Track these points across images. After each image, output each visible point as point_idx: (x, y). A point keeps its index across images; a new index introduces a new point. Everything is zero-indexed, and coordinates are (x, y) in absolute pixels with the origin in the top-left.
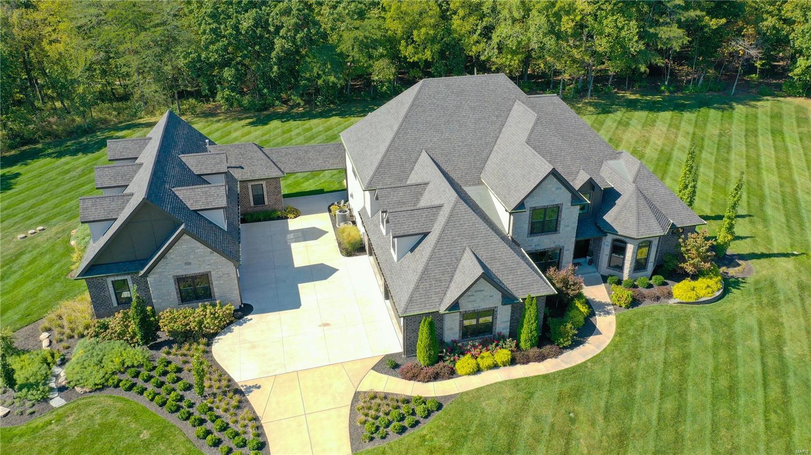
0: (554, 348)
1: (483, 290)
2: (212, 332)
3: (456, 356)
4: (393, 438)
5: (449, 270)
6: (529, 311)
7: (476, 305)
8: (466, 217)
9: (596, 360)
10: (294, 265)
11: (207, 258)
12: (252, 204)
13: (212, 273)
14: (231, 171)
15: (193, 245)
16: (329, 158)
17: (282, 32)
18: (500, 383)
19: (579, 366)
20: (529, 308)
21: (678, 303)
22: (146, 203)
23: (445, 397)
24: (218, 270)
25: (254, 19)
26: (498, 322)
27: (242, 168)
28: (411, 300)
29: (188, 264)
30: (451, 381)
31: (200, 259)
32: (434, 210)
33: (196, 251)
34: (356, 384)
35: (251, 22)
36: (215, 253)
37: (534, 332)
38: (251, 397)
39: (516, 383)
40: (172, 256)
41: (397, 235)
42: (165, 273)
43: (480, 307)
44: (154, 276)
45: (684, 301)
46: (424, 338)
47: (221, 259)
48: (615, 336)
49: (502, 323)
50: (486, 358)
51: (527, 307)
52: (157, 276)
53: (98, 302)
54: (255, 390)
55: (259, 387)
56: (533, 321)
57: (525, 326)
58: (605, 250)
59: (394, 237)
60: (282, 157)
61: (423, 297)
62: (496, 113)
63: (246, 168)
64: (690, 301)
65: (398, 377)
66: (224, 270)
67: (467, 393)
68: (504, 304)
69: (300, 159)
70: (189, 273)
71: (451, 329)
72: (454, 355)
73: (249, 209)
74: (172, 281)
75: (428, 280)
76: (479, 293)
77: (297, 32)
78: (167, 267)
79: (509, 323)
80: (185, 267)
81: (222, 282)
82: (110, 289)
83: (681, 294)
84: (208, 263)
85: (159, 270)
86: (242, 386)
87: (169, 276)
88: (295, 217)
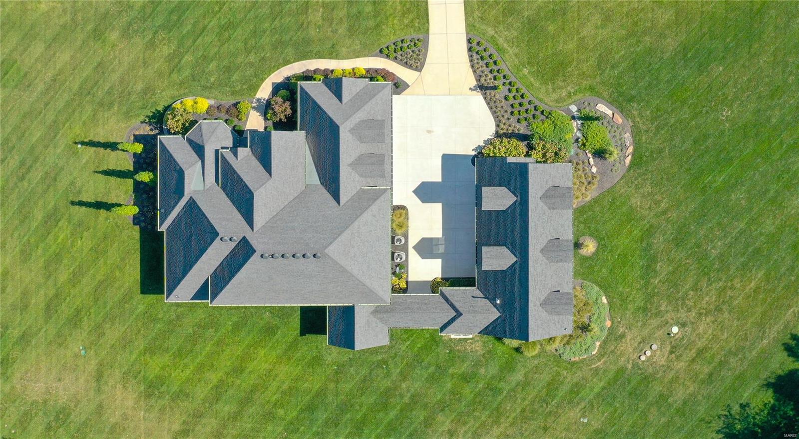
3: (365, 73)
4: (408, 38)
9: (287, 62)
10: (442, 205)
18: (345, 59)
19: (298, 61)
23: (376, 56)
27: (473, 296)
30: (370, 67)
34: (420, 77)
38: (474, 83)
39: (337, 57)
48: (265, 79)
54: (472, 87)
55: (470, 89)
65: (398, 77)
67: (365, 56)
86: (479, 92)
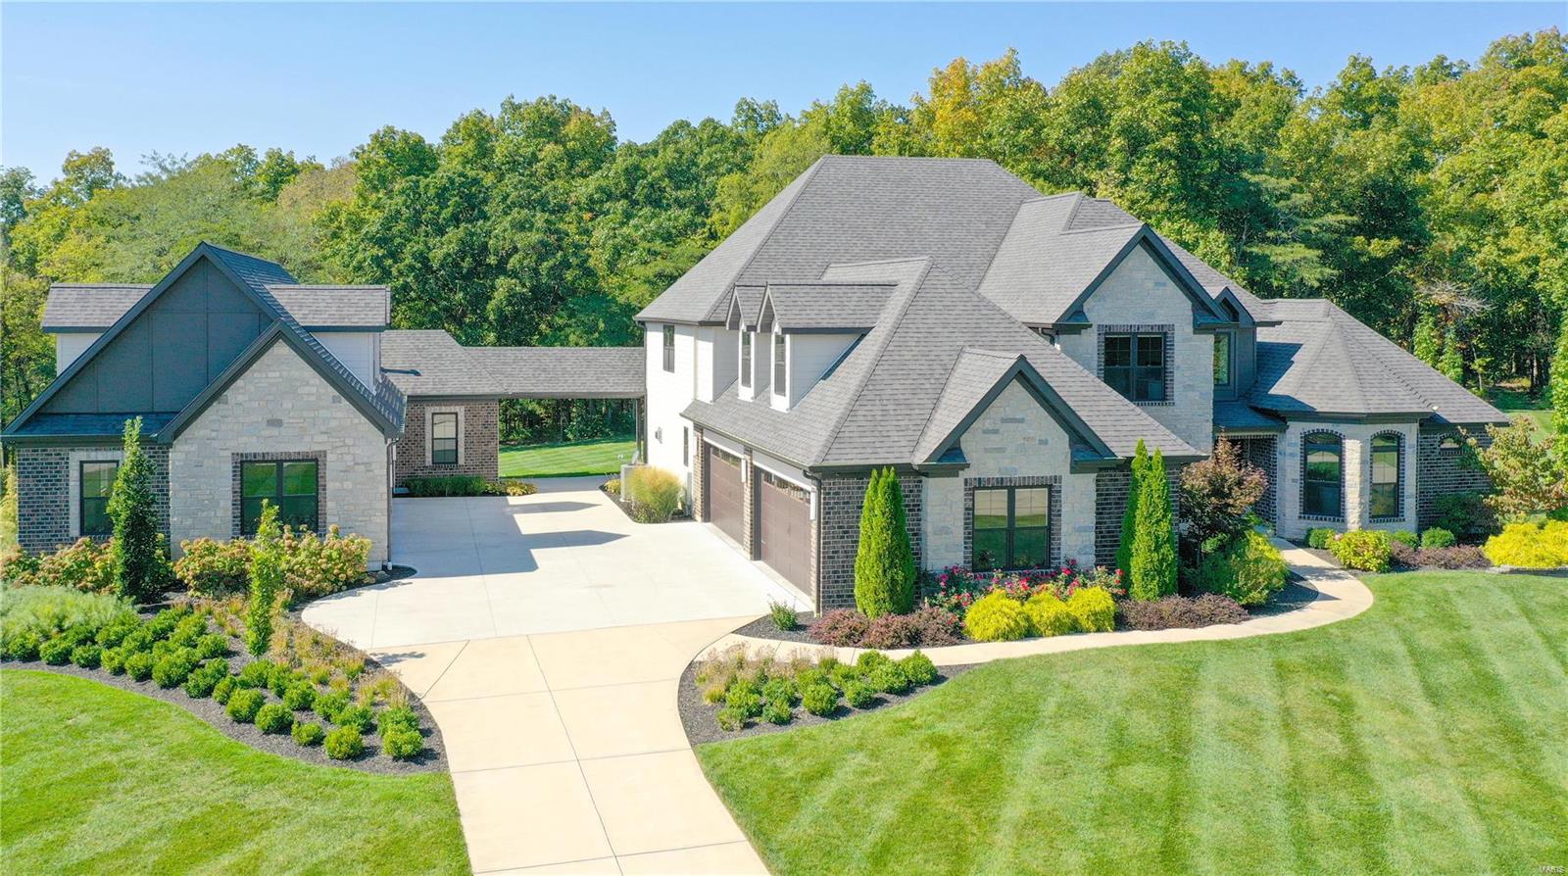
0: (1228, 604)
1: (1022, 421)
2: (306, 584)
3: (965, 594)
4: (814, 724)
5: (928, 386)
6: (1144, 484)
7: (1006, 463)
8: (957, 295)
10: (520, 532)
11: (323, 413)
12: (429, 461)
13: (330, 457)
14: (391, 377)
15: (295, 374)
16: (608, 373)
17: (513, 262)
20: (1144, 478)
21: (1512, 572)
22: (203, 257)
23: (950, 667)
24: (345, 450)
25: (462, 241)
26: (1064, 529)
27: (417, 374)
28: (836, 436)
29: (276, 423)
30: (958, 647)
31: (305, 414)
32: (878, 289)
33: (299, 391)
34: (691, 652)
35: (453, 248)
36: (345, 403)
37: (1166, 549)
40: (240, 398)
41: (792, 326)
42: (215, 444)
43: (1015, 470)
44: (186, 448)
45: (1527, 567)
46: (877, 530)
47: (356, 421)
49: (1076, 536)
50: (1047, 603)
51: (1138, 475)
52: (194, 448)
53: (33, 519)
54: (410, 660)
55: (420, 656)
56: (1159, 514)
57: (1140, 530)
58: (1288, 470)
59: (785, 330)
60: (504, 363)
61: (867, 434)
62: (984, 218)
63: (425, 375)
64: (1542, 566)
65: (805, 642)
66: (358, 451)
67: (1009, 660)
68: (1077, 467)
69: (544, 370)
70: (273, 450)
71: (944, 531)
72: (959, 593)
73: (420, 473)
74: (228, 468)
75: (877, 402)
76: (1012, 426)
77: (541, 259)
78: (223, 427)
79: (1093, 536)
80: (266, 433)
81: (348, 485)
82: (71, 484)
83: (1513, 553)
84: (323, 429)
85: (202, 433)
86: (374, 655)
87: (222, 453)
88: (524, 494)
